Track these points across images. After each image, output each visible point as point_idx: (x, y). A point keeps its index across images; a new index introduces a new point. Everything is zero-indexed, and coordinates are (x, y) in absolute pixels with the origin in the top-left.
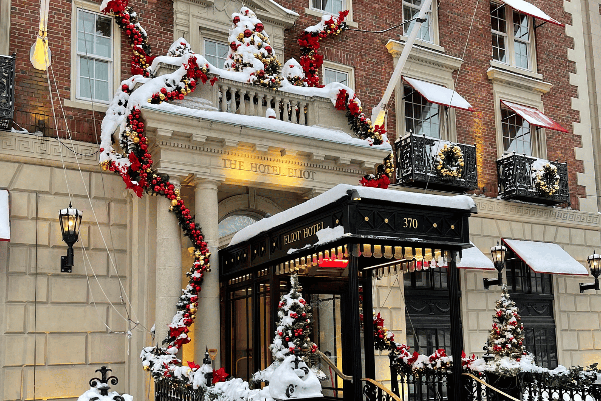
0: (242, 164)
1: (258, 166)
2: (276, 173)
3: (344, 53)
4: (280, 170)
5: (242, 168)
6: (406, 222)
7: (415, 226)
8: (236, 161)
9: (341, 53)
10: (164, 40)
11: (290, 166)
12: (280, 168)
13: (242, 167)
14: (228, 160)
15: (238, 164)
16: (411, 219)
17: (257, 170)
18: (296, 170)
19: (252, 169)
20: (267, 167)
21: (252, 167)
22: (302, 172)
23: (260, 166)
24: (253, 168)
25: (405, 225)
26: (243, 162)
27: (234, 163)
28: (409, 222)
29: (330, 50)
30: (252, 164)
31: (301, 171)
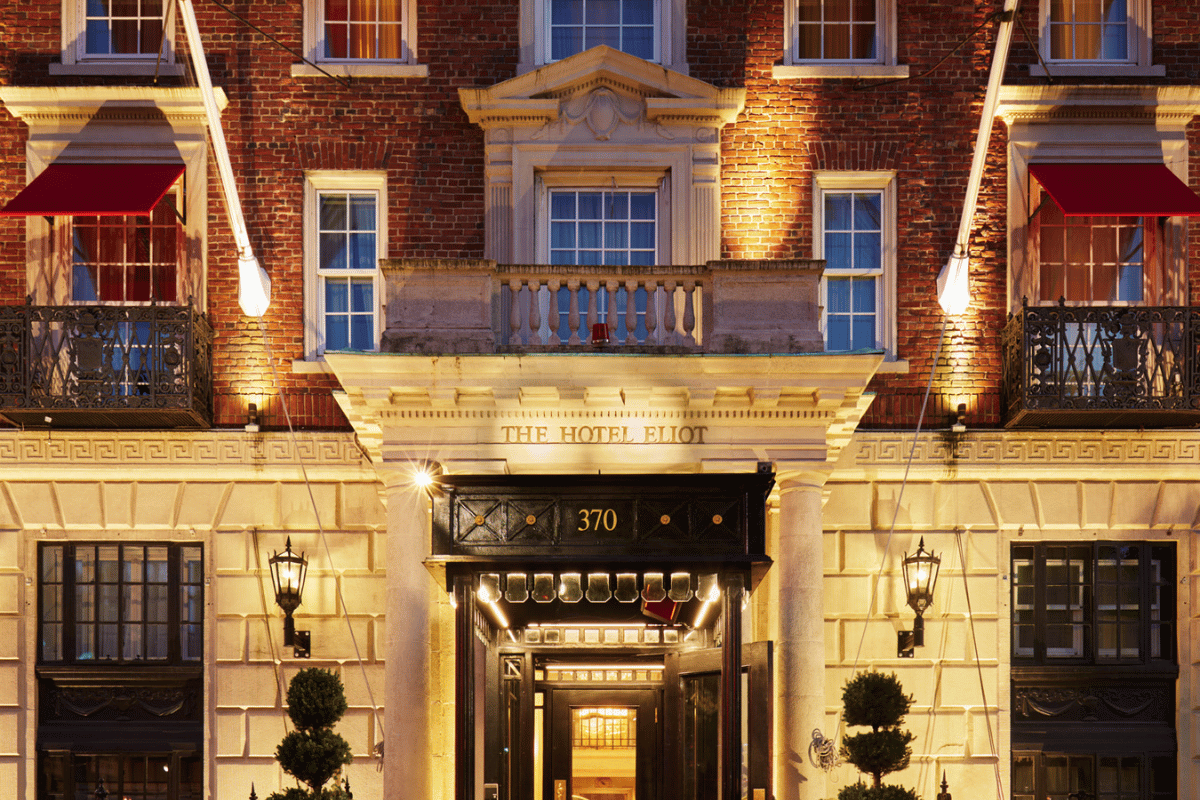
0: (542, 431)
1: (577, 431)
2: (615, 439)
3: (870, 146)
4: (625, 432)
5: (543, 439)
6: (586, 520)
7: (610, 526)
8: (529, 428)
9: (863, 146)
10: (465, 212)
11: (648, 422)
12: (625, 429)
13: (542, 437)
14: (513, 427)
15: (534, 432)
16: (600, 511)
17: (574, 438)
18: (662, 428)
19: (563, 437)
20: (597, 430)
21: (564, 434)
22: (677, 431)
23: (580, 432)
24: (567, 437)
25: (583, 525)
26: (545, 428)
27: (526, 431)
28: (593, 518)
29: (834, 145)
30: (563, 429)
31: (674, 428)
